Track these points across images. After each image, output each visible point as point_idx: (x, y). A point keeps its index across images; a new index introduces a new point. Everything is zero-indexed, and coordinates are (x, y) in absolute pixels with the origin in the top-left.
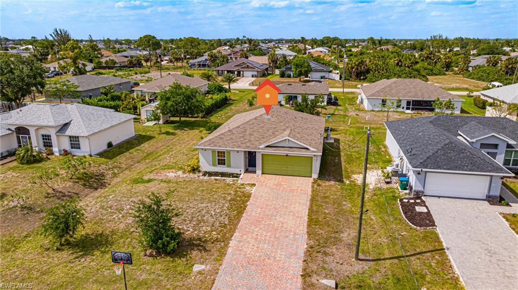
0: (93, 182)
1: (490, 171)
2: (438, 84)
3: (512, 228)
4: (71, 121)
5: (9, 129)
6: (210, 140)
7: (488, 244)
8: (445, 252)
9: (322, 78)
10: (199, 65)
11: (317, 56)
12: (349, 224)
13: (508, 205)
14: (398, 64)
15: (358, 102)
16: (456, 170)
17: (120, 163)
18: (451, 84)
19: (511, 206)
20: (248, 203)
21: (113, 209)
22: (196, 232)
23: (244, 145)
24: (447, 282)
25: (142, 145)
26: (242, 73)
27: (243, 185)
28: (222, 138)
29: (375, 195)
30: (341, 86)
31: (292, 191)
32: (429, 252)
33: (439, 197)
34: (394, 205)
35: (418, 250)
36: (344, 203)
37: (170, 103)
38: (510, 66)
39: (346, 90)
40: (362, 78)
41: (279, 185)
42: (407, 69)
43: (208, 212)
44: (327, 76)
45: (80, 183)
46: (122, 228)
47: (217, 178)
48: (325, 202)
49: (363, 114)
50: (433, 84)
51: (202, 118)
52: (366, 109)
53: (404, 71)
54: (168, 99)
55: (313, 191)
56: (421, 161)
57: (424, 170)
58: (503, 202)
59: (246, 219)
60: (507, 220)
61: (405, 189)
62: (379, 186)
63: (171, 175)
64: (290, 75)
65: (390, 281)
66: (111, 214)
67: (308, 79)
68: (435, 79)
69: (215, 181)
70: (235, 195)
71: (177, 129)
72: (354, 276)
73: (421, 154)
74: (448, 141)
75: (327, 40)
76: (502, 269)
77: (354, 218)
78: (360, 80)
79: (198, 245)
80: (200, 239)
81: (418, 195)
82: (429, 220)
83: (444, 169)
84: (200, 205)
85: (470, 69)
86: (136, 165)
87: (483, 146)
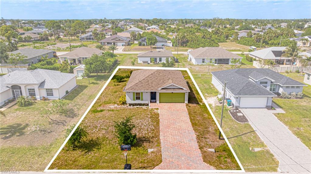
0: (69, 113)
1: (268, 95)
2: (225, 48)
3: (279, 119)
4: (45, 80)
5: (7, 87)
6: (131, 87)
7: (271, 127)
8: (255, 132)
9: (163, 45)
10: (87, 39)
11: (156, 32)
12: (210, 124)
13: (275, 109)
14: (203, 37)
15: (189, 60)
16: (253, 95)
17: (78, 102)
18: (231, 48)
19: (276, 110)
20: (159, 118)
21: (92, 127)
22: (141, 134)
23: (150, 89)
24: (259, 144)
25: (84, 91)
26: (116, 43)
27: (152, 109)
28: (137, 86)
29: (216, 109)
30: (174, 50)
31: (178, 110)
32: (248, 133)
33: (246, 108)
34: (227, 113)
35: (244, 133)
36: (204, 114)
37: (93, 66)
38: (258, 38)
39: (179, 53)
40: (185, 45)
41: (170, 108)
42: (208, 40)
43: (142, 124)
44: (165, 45)
45: (63, 115)
46: (101, 136)
47: (138, 106)
48: (196, 115)
49: (194, 67)
50: (222, 48)
51: (108, 73)
52: (195, 64)
53: (207, 41)
54: (91, 64)
55: (188, 110)
56: (238, 92)
57: (240, 96)
58: (273, 108)
59: (162, 126)
60: (276, 116)
61: (230, 105)
62: (217, 105)
63: (112, 107)
64: (145, 44)
65: (236, 147)
66: (92, 130)
67: (155, 46)
68: (223, 45)
69: (137, 109)
70: (151, 114)
71: (98, 80)
72: (220, 146)
73: (237, 89)
74: (247, 82)
75: (156, 20)
76: (278, 136)
77: (211, 121)
78: (184, 46)
79: (145, 140)
80: (144, 137)
81: (237, 108)
82: (245, 119)
83: (248, 95)
84: (137, 121)
85: (239, 39)
86: (86, 103)
87: (261, 83)
